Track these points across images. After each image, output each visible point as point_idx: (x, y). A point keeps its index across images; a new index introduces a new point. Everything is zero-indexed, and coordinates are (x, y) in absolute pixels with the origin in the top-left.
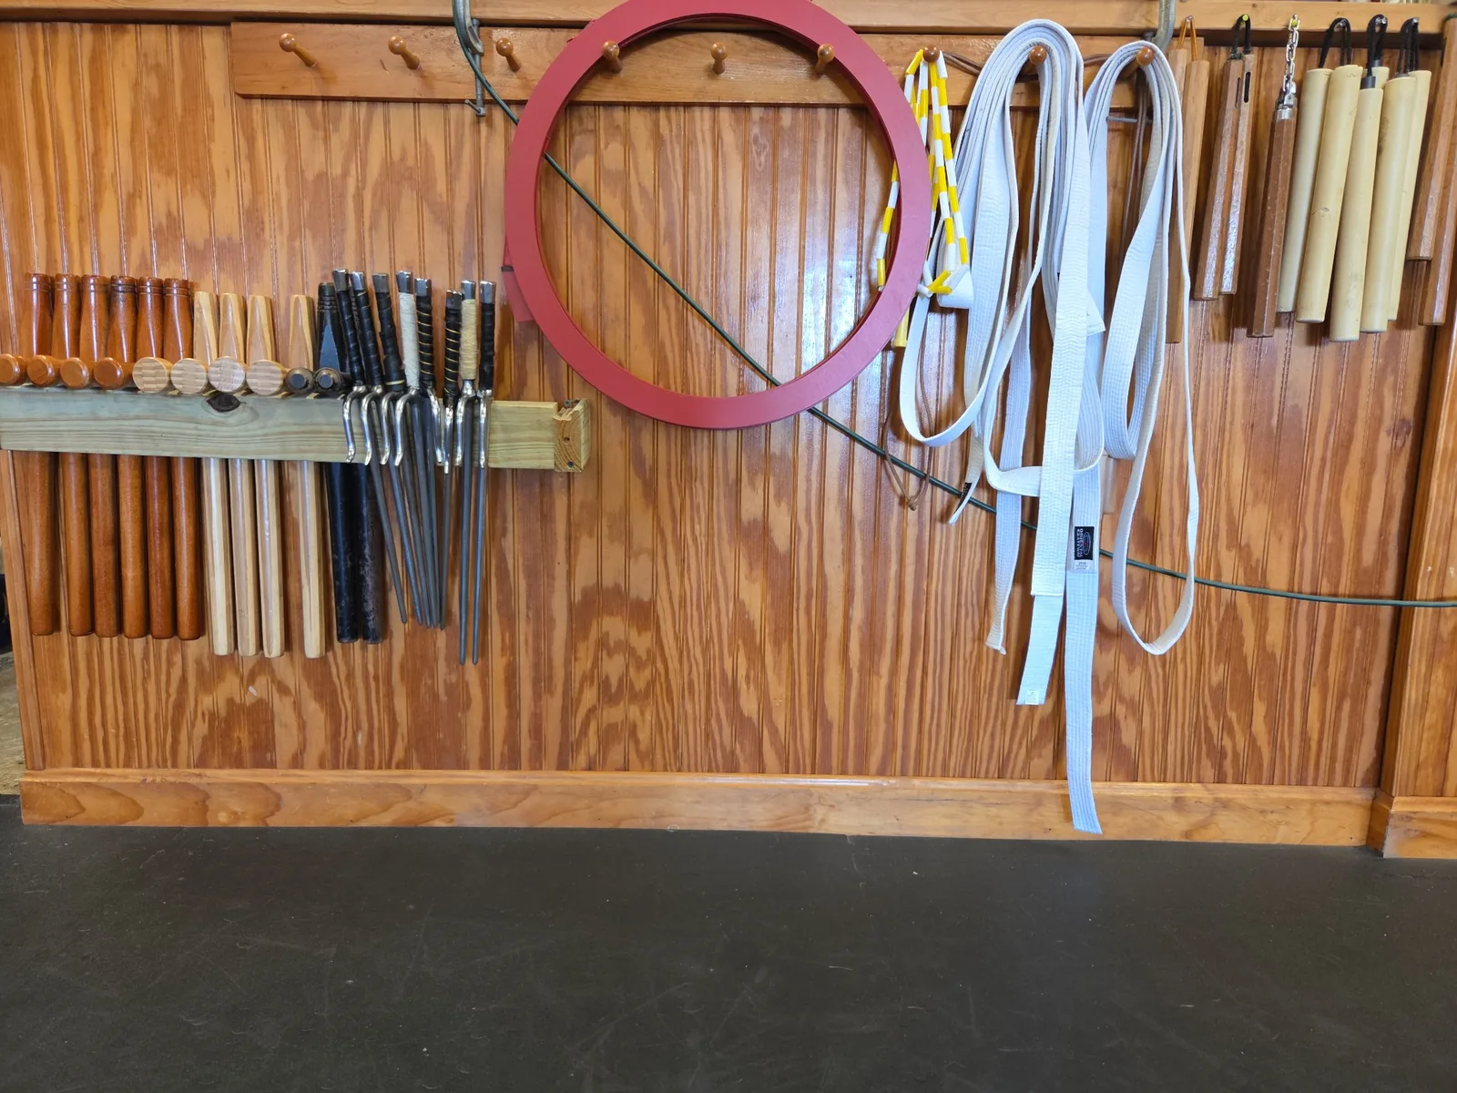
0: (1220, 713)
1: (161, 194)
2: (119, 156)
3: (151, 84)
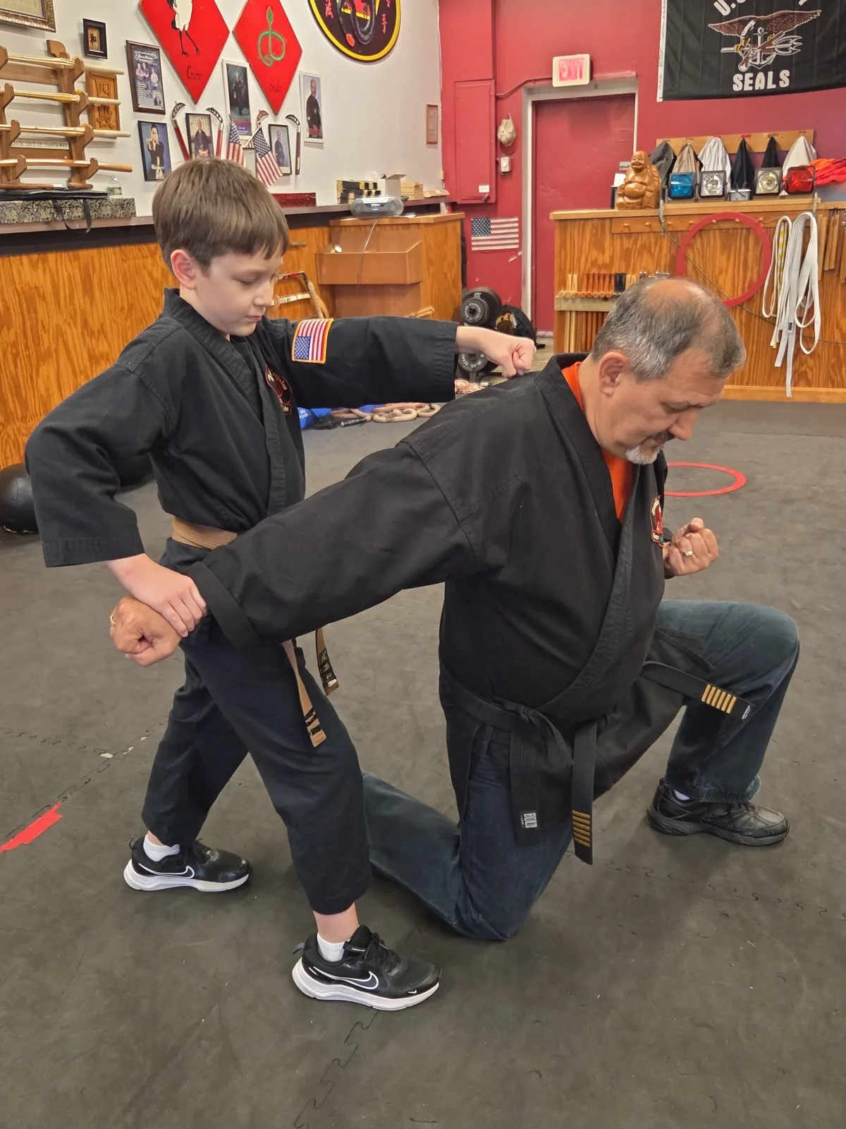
0: (833, 370)
1: (594, 254)
2: (586, 246)
3: (594, 231)
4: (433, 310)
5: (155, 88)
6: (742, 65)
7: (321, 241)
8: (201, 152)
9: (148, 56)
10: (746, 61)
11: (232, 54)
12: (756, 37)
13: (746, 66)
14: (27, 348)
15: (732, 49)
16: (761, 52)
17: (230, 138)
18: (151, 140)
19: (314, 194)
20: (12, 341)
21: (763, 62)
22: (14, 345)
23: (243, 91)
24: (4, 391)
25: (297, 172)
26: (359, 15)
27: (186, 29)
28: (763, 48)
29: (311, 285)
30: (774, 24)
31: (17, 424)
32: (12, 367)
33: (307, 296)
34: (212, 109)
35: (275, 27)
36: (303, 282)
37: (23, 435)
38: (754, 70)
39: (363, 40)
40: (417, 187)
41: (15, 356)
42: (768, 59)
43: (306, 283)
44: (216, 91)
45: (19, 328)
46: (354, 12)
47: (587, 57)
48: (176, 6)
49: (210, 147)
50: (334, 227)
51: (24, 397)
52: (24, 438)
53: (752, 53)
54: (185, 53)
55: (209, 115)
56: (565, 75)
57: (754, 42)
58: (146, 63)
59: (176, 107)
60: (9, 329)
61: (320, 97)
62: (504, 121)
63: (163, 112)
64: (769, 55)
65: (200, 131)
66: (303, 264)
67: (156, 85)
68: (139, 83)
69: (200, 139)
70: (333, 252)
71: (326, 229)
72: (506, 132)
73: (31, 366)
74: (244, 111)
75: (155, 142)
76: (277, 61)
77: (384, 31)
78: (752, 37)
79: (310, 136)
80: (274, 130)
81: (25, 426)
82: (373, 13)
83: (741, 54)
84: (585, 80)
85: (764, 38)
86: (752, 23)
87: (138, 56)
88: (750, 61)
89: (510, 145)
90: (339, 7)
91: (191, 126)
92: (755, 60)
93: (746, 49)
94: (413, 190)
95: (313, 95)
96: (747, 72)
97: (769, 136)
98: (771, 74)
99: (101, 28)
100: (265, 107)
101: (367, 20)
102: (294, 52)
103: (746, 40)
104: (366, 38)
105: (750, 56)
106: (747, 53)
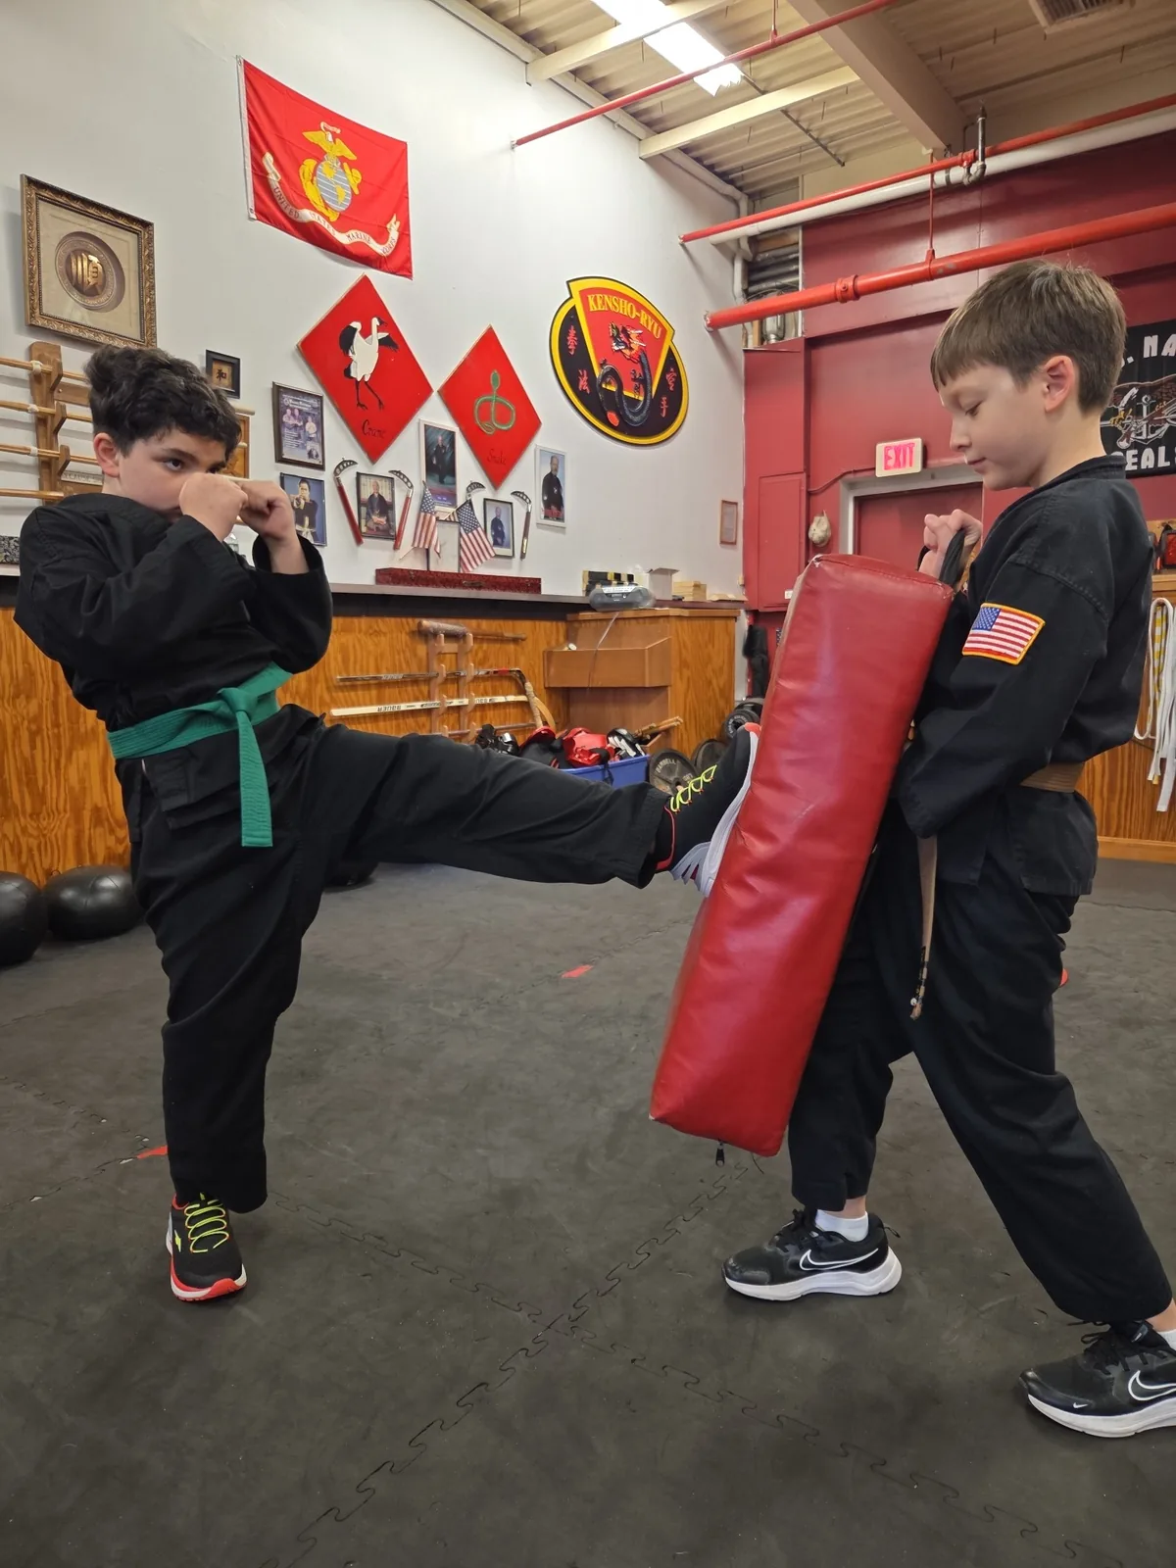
4: (682, 721)
5: (311, 439)
6: (1122, 440)
7: (554, 637)
8: (376, 518)
9: (304, 402)
10: (1128, 436)
11: (435, 414)
12: (1141, 406)
13: (1128, 441)
14: (56, 725)
15: (1108, 422)
16: (1147, 425)
17: (421, 507)
18: (298, 496)
19: (540, 579)
20: (31, 715)
21: (1151, 436)
22: (36, 719)
23: (448, 457)
24: (6, 776)
25: (523, 556)
26: (626, 393)
27: (367, 379)
28: (1150, 420)
29: (529, 686)
30: (1164, 391)
31: (22, 820)
32: (26, 749)
33: (522, 698)
34: (399, 472)
35: (500, 392)
36: (520, 682)
37: (31, 836)
38: (1139, 447)
39: (631, 421)
40: (697, 586)
41: (33, 735)
42: (1158, 432)
43: (524, 684)
44: (406, 453)
45: (47, 699)
46: (620, 388)
47: (918, 442)
48: (353, 353)
49: (390, 515)
50: (572, 622)
51: (40, 787)
52: (31, 840)
53: (1135, 425)
54: (362, 406)
55: (392, 479)
56: (891, 462)
57: (1138, 413)
58: (300, 411)
59: (341, 463)
60: (28, 698)
61: (563, 474)
62: (817, 519)
63: (321, 467)
64: (1160, 427)
65: (376, 495)
66: (522, 660)
67: (313, 436)
68: (286, 431)
69: (375, 505)
70: (566, 649)
71: (562, 626)
72: (819, 530)
73: (60, 748)
74: (448, 479)
75: (304, 499)
76: (501, 430)
77: (664, 415)
78: (1134, 407)
79: (546, 517)
80: (490, 506)
81: (35, 825)
82: (649, 395)
83: (1120, 428)
84: (917, 468)
85: (1151, 408)
86: (1134, 391)
87: (288, 400)
88: (1133, 435)
89: (823, 545)
90: (598, 383)
91: (362, 488)
92: (1141, 434)
93: (1126, 421)
94: (691, 590)
95: (553, 473)
96: (1129, 448)
97: (1163, 524)
98: (1162, 450)
99: (234, 364)
100: (480, 477)
101: (638, 401)
102: (529, 423)
103: (1126, 410)
104: (636, 419)
105: (1133, 429)
106: (1128, 426)
